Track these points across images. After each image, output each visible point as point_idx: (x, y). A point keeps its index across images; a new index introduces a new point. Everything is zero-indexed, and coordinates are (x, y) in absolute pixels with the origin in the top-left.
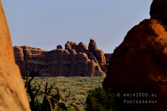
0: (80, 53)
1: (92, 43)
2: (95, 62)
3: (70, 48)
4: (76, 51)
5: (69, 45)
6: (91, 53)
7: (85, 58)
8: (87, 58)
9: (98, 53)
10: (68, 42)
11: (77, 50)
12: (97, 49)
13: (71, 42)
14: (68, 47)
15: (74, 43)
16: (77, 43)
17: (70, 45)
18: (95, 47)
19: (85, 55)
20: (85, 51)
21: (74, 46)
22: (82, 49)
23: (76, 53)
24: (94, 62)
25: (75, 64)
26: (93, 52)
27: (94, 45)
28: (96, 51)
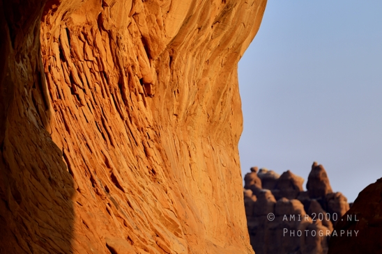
0: (285, 200)
1: (317, 174)
2: (325, 224)
3: (259, 185)
4: (273, 193)
5: (254, 176)
6: (314, 200)
7: (297, 213)
8: (303, 213)
9: (332, 201)
10: (253, 170)
11: (276, 191)
12: (330, 190)
13: (261, 170)
14: (252, 183)
15: (269, 173)
16: (278, 173)
17: (258, 176)
18: (324, 186)
19: (298, 205)
20: (297, 194)
21: (267, 179)
22: (290, 190)
23: (273, 199)
24: (320, 226)
25: (270, 229)
26: (320, 198)
27: (322, 178)
28: (328, 194)
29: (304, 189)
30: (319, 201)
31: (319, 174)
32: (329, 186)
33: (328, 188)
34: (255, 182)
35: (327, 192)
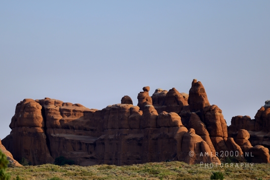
1: (195, 90)
6: (194, 113)
7: (175, 125)
8: (180, 123)
9: (209, 113)
10: (145, 89)
12: (208, 104)
13: (157, 91)
14: (145, 101)
18: (203, 100)
19: (176, 117)
20: (180, 109)
22: (175, 105)
23: (156, 113)
24: (193, 134)
25: (153, 139)
26: (199, 111)
27: (200, 94)
28: (205, 107)
29: (186, 104)
30: (197, 114)
31: (197, 90)
32: (207, 100)
33: (206, 102)
34: (147, 100)
35: (204, 106)
